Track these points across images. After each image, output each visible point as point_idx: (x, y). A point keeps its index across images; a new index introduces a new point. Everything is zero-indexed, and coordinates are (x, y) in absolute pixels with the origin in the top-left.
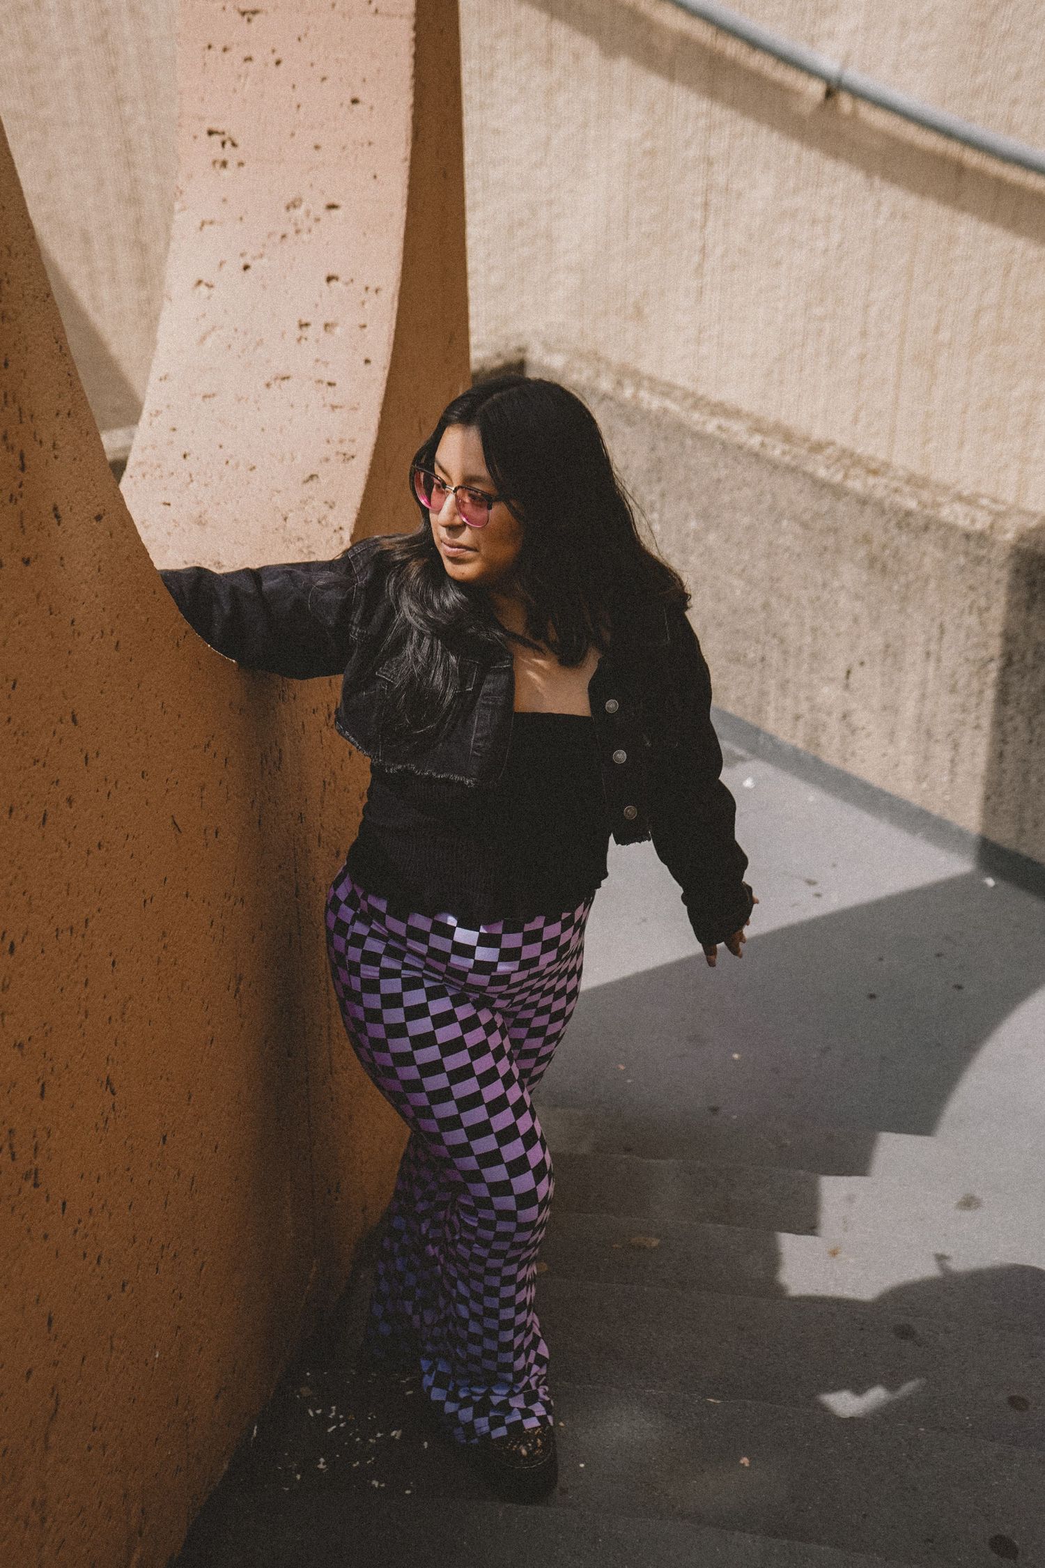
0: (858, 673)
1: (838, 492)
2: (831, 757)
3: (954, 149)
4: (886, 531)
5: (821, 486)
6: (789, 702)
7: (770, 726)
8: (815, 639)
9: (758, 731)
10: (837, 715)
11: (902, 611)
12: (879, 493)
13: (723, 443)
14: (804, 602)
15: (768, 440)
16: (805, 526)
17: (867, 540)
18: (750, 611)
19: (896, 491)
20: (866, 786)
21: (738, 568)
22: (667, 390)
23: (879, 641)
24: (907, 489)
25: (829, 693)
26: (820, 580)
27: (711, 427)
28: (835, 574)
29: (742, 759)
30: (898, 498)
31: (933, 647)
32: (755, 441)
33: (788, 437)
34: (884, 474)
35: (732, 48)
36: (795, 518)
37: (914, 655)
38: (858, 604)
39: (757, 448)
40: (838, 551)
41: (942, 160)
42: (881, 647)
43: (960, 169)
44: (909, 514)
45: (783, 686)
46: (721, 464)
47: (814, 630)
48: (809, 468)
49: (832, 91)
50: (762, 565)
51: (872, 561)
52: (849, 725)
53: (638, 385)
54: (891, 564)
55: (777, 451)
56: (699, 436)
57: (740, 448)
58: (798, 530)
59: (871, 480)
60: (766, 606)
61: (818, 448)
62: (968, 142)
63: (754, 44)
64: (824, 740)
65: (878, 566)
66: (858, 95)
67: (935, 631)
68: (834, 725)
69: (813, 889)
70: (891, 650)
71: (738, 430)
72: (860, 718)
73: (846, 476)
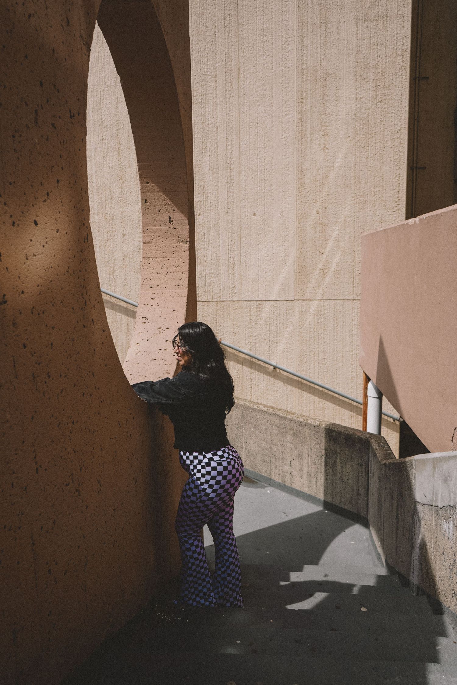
0: (293, 462)
1: (285, 418)
2: (288, 484)
3: (300, 380)
4: (297, 426)
5: (281, 417)
6: (277, 471)
7: (273, 478)
8: (282, 454)
9: (270, 479)
10: (289, 473)
11: (302, 445)
12: (294, 418)
13: (258, 410)
14: (279, 445)
15: (269, 409)
16: (278, 427)
17: (292, 429)
18: (267, 449)
19: (298, 417)
20: (297, 491)
21: (263, 439)
22: (245, 400)
23: (297, 453)
24: (300, 417)
25: (286, 468)
26: (282, 440)
27: (255, 407)
28: (286, 438)
29: (267, 487)
30: (299, 419)
31: (310, 454)
32: (266, 409)
33: (273, 408)
34: (295, 414)
35: (254, 360)
36: (276, 425)
37: (305, 456)
38: (291, 445)
39: (266, 410)
40: (286, 432)
41: (298, 381)
42: (298, 455)
43: (302, 383)
44: (301, 422)
45: (276, 467)
46: (258, 415)
47: (282, 452)
48: (278, 414)
49: (275, 368)
50: (269, 437)
51: (294, 433)
52: (292, 475)
53: (238, 400)
54: (298, 434)
55: (270, 411)
56: (253, 409)
57: (262, 410)
58: (277, 428)
59: (292, 416)
60: (270, 448)
61: (280, 410)
62: (302, 379)
63: (259, 360)
64: (286, 479)
65: (296, 435)
66: (280, 369)
67: (310, 450)
68: (288, 475)
69: (285, 515)
70: (300, 455)
71: (262, 407)
72: (294, 473)
73: (286, 415)
